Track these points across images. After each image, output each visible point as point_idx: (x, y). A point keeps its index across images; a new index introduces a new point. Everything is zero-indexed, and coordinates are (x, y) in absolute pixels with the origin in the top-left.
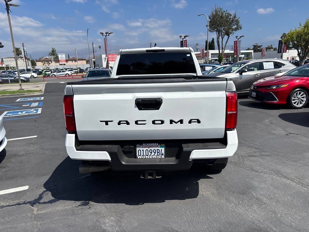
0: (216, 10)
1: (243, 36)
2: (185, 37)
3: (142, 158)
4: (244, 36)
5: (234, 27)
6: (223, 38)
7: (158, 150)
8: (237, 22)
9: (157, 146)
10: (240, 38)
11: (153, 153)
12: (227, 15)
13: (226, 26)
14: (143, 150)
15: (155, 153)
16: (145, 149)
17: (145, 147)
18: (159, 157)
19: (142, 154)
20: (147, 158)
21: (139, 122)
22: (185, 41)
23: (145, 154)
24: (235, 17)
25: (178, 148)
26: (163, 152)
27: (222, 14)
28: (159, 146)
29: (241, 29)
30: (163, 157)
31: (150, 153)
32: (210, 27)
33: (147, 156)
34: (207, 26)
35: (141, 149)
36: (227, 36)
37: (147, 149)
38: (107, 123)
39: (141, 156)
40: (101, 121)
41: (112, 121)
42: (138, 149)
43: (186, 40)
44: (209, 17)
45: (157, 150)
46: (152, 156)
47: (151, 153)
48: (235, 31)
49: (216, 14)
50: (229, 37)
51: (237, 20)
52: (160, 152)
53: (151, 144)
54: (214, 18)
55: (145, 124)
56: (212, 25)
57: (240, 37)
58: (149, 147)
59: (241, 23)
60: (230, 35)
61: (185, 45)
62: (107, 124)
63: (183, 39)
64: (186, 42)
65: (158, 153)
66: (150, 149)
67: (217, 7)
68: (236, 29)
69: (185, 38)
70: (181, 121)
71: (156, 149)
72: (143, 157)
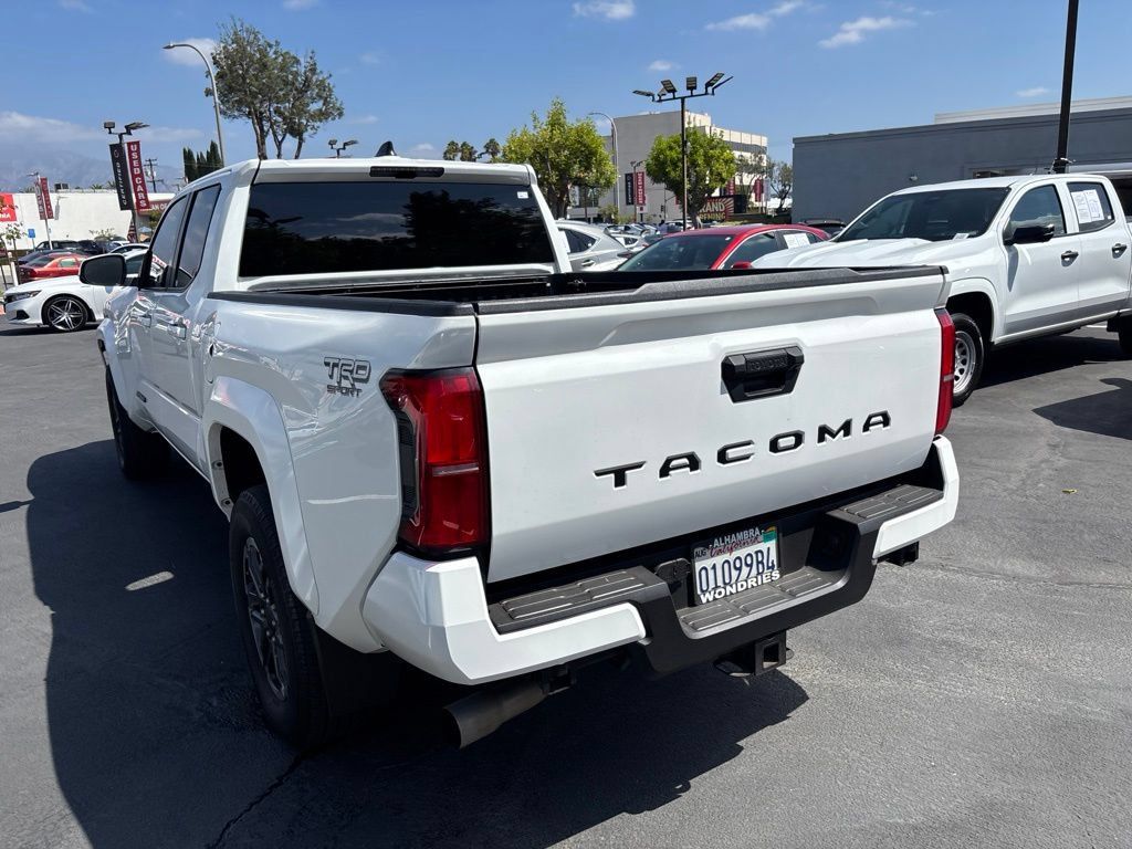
0: (235, 33)
1: (353, 142)
2: (129, 129)
3: (715, 599)
4: (358, 140)
5: (315, 107)
6: (280, 143)
7: (759, 554)
8: (324, 92)
9: (755, 541)
10: (344, 148)
11: (745, 570)
12: (283, 60)
13: (285, 98)
14: (714, 567)
15: (751, 566)
16: (719, 560)
17: (720, 552)
18: (765, 581)
19: (712, 585)
20: (731, 594)
21: (731, 453)
22: (129, 144)
23: (720, 583)
24: (313, 70)
25: (813, 529)
26: (773, 556)
27: (264, 54)
28: (761, 538)
29: (341, 114)
30: (776, 574)
31: (735, 573)
32: (224, 97)
33: (728, 588)
34: (209, 93)
35: (708, 563)
36: (295, 137)
37: (726, 556)
38: (620, 476)
39: (712, 593)
40: (599, 474)
41: (639, 466)
42: (698, 565)
43: (137, 143)
44: (214, 58)
45: (757, 553)
46: (744, 583)
47: (740, 569)
48: (321, 121)
49: (242, 49)
50: (301, 141)
51: (323, 81)
52: (765, 561)
53: (740, 536)
54: (234, 63)
55: (747, 457)
56: (231, 89)
57: (345, 144)
58: (731, 550)
59: (339, 95)
60: (305, 135)
61: (135, 163)
62: (620, 479)
63: (121, 136)
64: (138, 152)
65: (760, 566)
66: (736, 554)
67: (238, 24)
68: (323, 115)
69: (129, 133)
70: (846, 428)
71: (752, 549)
72: (717, 596)
